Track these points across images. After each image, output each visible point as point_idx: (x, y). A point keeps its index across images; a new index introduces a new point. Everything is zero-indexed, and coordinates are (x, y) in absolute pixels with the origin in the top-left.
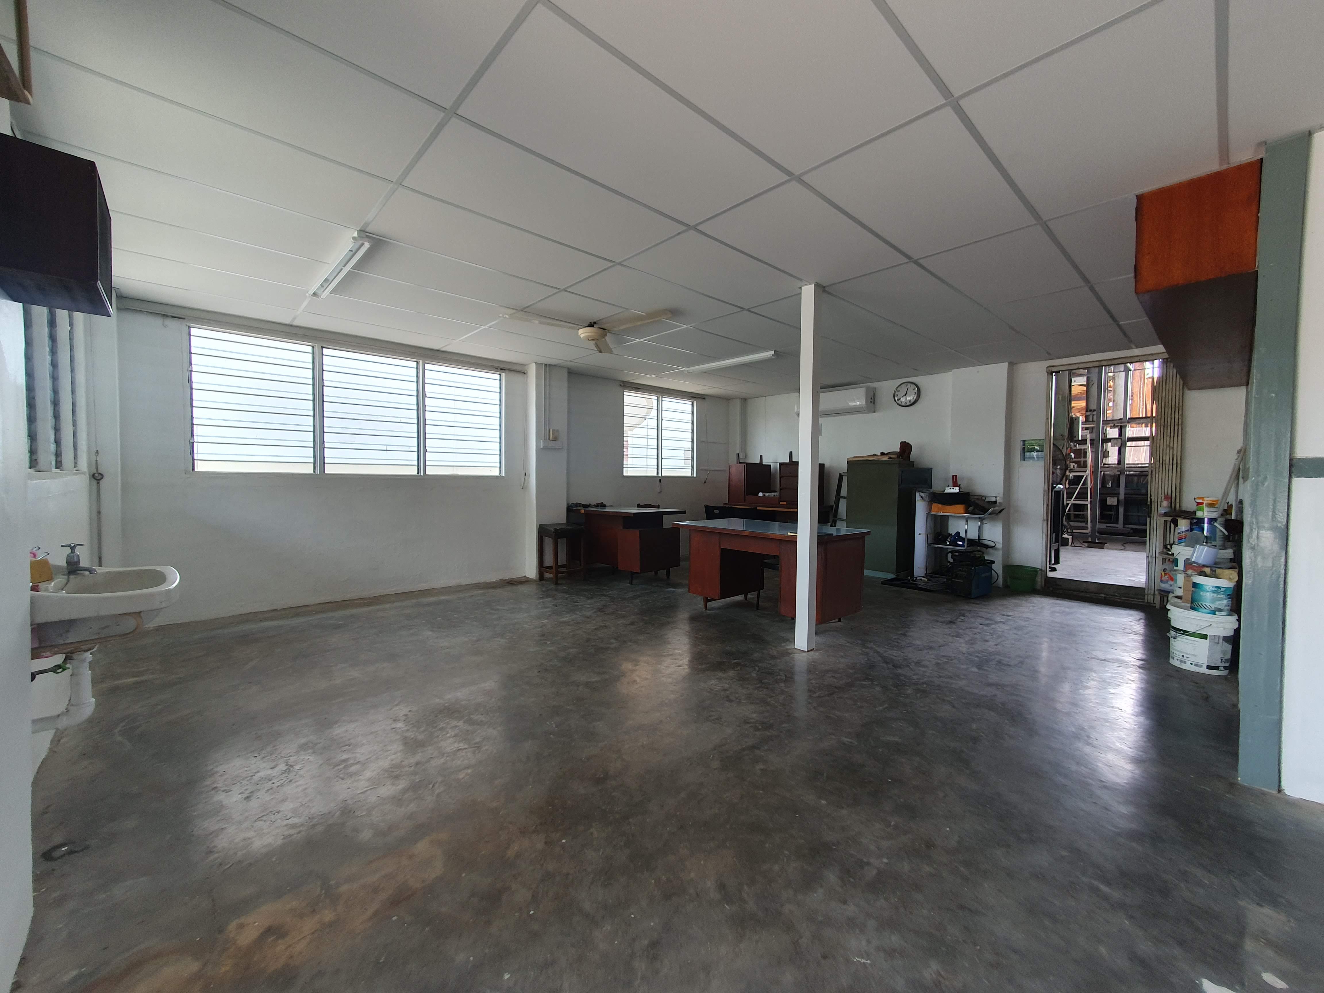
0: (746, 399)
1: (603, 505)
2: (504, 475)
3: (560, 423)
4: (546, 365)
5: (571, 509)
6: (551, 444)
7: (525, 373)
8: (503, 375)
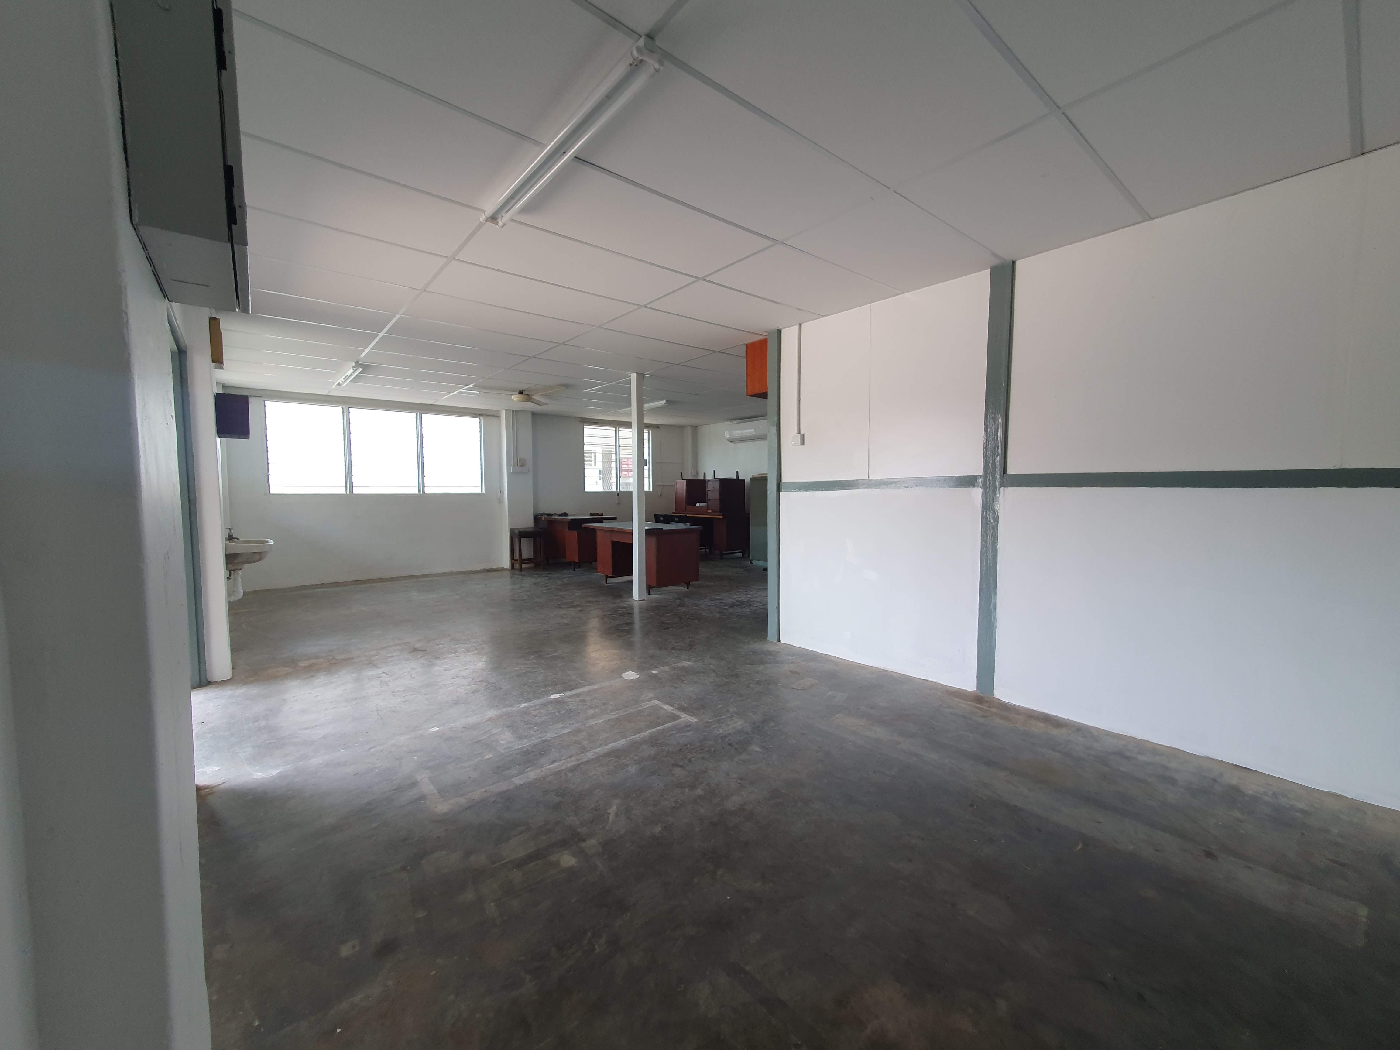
0: (696, 426)
1: (566, 514)
2: (484, 492)
3: (526, 453)
4: (513, 411)
5: (536, 518)
6: (519, 469)
7: (498, 417)
8: (482, 419)
